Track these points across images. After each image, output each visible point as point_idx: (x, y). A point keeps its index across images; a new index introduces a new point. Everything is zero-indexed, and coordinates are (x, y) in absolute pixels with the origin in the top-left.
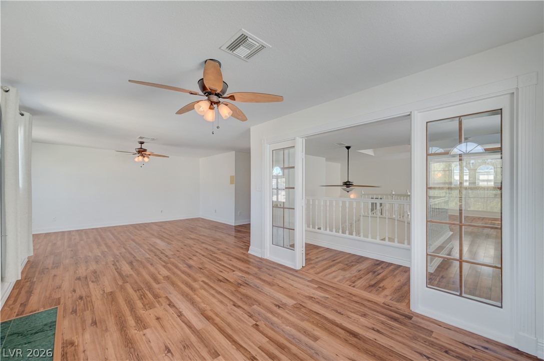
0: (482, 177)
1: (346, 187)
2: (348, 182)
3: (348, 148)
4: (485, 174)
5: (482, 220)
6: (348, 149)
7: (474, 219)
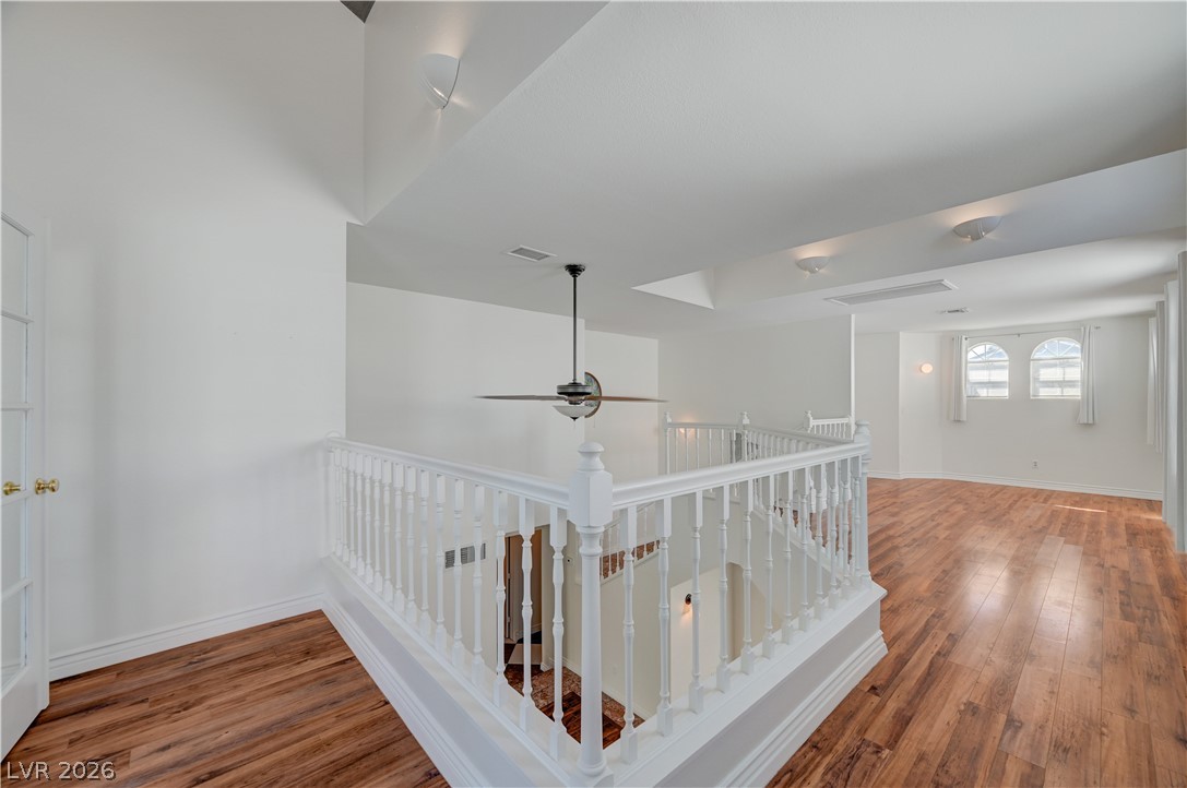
0: (1046, 374)
1: (567, 403)
2: (575, 384)
3: (574, 270)
4: (1055, 366)
5: (1045, 501)
6: (575, 277)
7: (1021, 496)
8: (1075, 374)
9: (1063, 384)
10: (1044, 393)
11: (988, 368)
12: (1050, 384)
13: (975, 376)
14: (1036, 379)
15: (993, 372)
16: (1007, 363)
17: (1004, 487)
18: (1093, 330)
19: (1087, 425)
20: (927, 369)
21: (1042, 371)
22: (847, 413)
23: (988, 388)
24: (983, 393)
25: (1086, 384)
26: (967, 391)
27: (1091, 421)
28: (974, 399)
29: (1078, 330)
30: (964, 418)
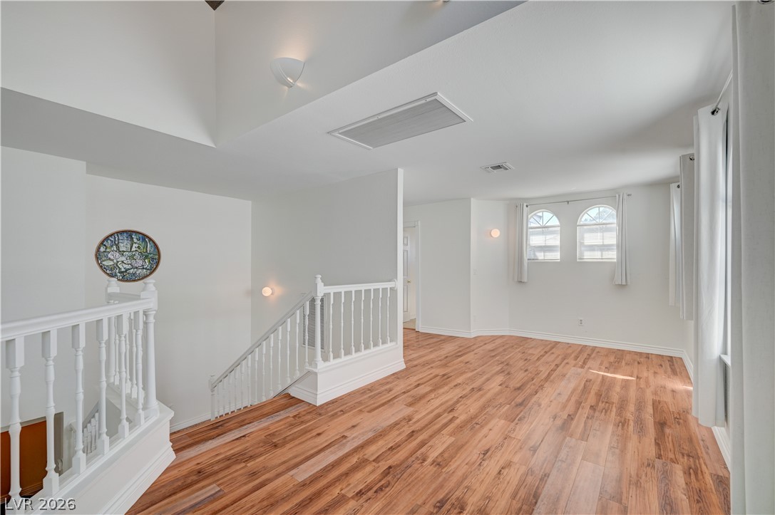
0: (590, 239)
4: (597, 231)
8: (612, 239)
9: (604, 248)
10: (588, 256)
11: (543, 233)
12: (592, 248)
13: (536, 240)
14: (582, 244)
15: (548, 237)
16: (559, 229)
17: (557, 343)
18: (625, 196)
19: (621, 286)
20: (496, 233)
21: (587, 236)
22: (393, 277)
23: (544, 251)
24: (540, 256)
25: (622, 247)
26: (527, 255)
27: (624, 283)
28: (533, 261)
29: (613, 196)
30: (525, 279)
